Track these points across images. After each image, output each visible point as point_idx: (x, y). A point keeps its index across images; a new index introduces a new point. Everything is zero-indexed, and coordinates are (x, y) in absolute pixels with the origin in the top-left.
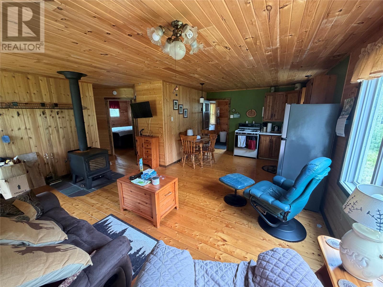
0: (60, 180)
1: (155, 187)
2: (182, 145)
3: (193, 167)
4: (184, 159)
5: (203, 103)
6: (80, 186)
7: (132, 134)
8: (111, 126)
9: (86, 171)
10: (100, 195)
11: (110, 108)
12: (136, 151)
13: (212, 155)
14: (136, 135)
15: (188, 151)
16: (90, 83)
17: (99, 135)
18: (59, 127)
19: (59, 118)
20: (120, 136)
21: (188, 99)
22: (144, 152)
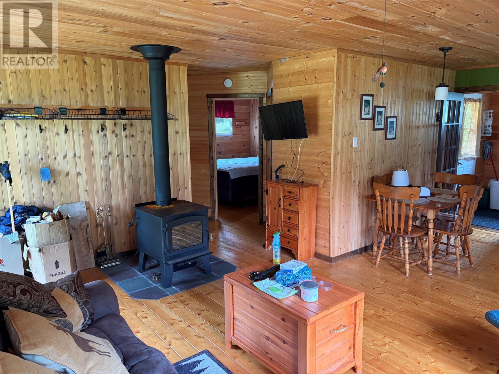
0: (118, 261)
1: (307, 305)
2: (377, 210)
3: (403, 270)
4: (379, 247)
5: (442, 101)
6: (150, 277)
7: (258, 175)
8: (215, 156)
9: (165, 249)
10: (186, 303)
11: (216, 116)
12: (262, 216)
13: (464, 244)
14: (265, 177)
15: (393, 226)
16: (183, 65)
17: (192, 174)
18: (125, 155)
19: (126, 136)
20: (231, 179)
21: (401, 89)
22: (281, 219)
